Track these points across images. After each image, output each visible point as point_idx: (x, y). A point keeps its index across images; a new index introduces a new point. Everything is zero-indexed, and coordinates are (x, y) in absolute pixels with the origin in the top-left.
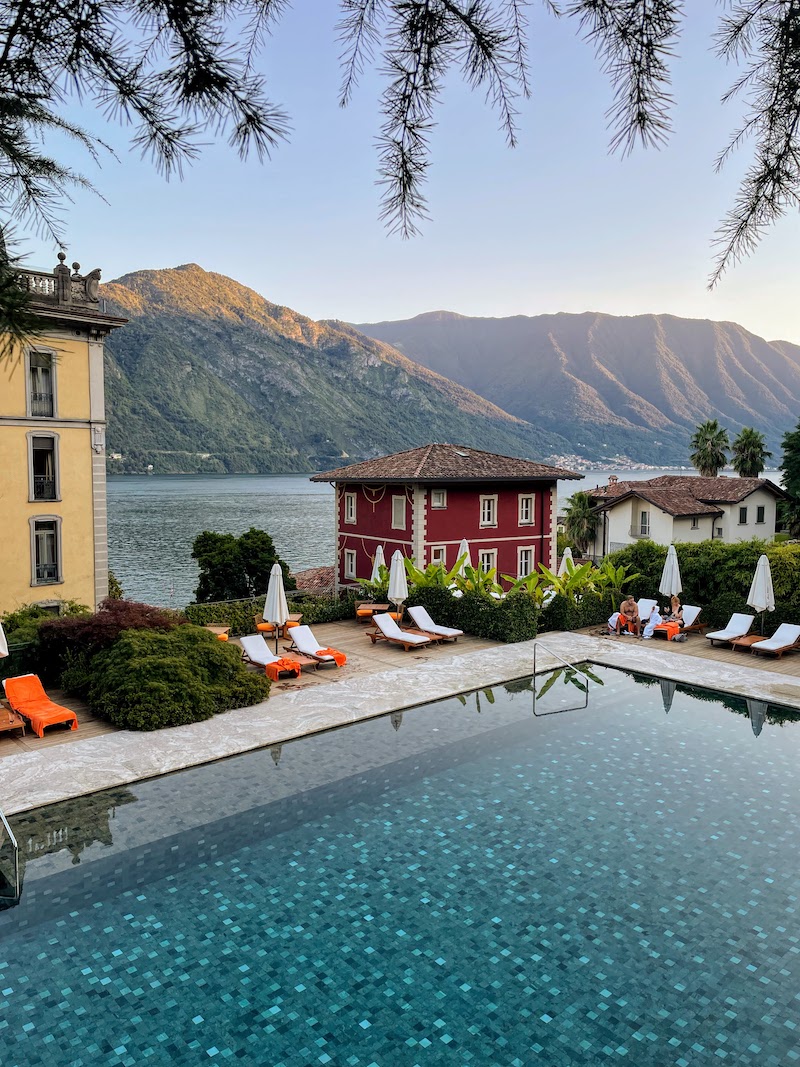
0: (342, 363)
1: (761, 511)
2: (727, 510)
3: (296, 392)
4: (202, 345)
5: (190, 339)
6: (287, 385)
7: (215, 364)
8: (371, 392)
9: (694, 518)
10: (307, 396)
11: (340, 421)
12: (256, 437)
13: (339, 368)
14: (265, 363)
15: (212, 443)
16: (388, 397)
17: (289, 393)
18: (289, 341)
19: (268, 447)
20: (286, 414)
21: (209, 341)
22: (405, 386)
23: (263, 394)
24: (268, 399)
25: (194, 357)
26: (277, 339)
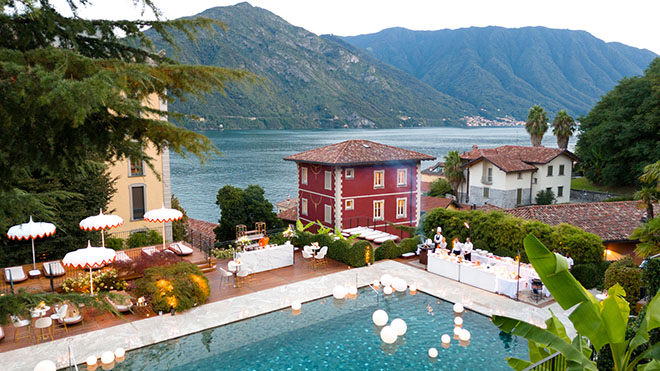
0: (335, 61)
1: (562, 167)
2: (540, 168)
3: (306, 80)
4: (251, 52)
5: (244, 48)
6: (301, 75)
7: (258, 63)
8: (352, 79)
9: (520, 173)
10: (313, 82)
11: (334, 97)
12: (283, 107)
13: (332, 64)
14: (288, 62)
15: (257, 111)
16: (363, 82)
17: (302, 80)
18: (303, 48)
19: (290, 113)
20: (301, 93)
21: (255, 49)
22: (373, 75)
23: (287, 81)
24: (290, 84)
25: (246, 60)
26: (295, 47)
